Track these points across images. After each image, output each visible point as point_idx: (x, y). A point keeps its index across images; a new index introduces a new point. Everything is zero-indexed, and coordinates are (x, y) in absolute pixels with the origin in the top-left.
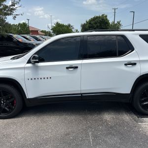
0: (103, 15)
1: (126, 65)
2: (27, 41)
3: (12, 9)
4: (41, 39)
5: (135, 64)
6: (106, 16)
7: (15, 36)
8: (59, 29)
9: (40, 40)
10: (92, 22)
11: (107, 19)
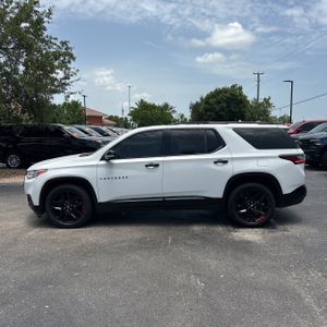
0: (233, 86)
1: (215, 163)
2: (86, 137)
3: (64, 84)
4: (110, 133)
5: (225, 162)
6: (240, 88)
7: (66, 128)
8: (145, 113)
9: (108, 135)
10: (211, 101)
11: (241, 94)
